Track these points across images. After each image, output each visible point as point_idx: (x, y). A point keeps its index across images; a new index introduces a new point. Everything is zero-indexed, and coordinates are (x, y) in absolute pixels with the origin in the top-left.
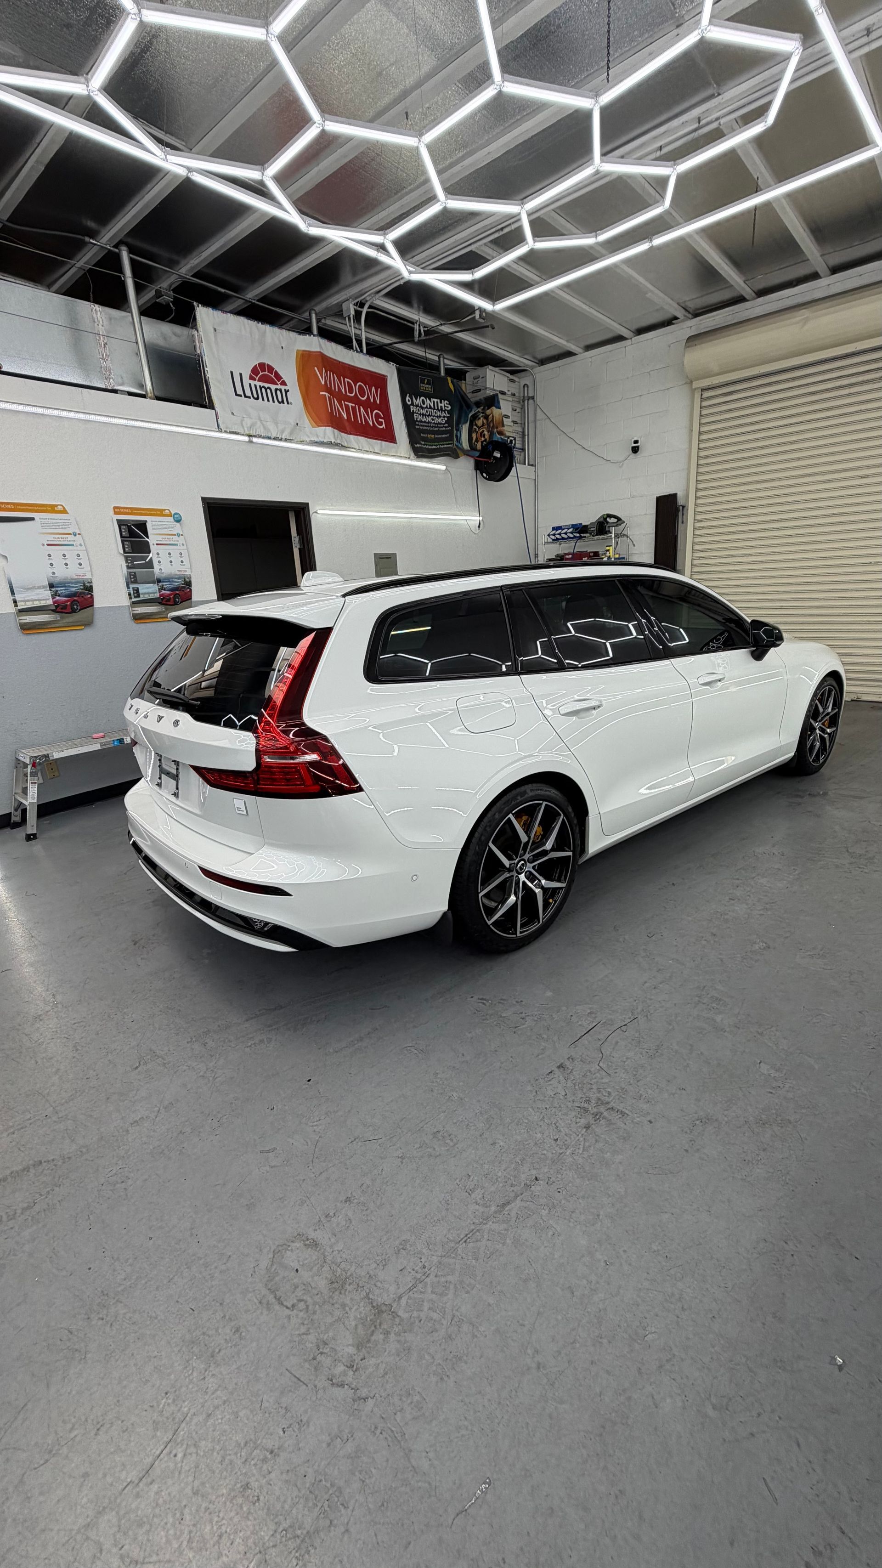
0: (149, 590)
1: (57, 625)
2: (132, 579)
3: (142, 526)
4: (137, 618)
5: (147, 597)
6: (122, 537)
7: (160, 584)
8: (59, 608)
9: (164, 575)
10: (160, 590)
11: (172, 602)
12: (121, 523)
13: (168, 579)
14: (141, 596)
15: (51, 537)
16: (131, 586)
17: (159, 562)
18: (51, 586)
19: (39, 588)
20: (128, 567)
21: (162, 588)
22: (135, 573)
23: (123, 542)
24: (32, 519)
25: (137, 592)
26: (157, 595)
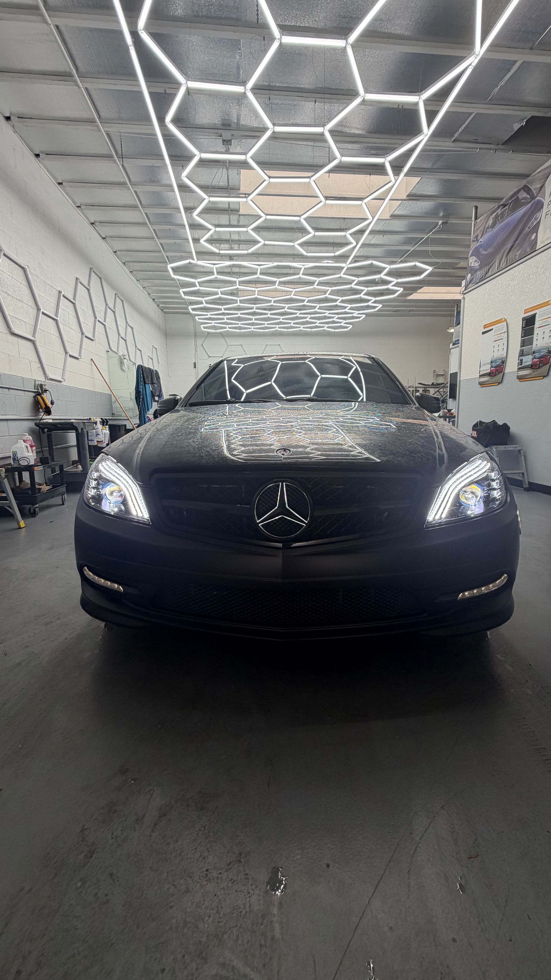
0: (528, 360)
1: (488, 383)
2: (522, 354)
3: (534, 316)
4: (520, 378)
5: (526, 364)
6: (522, 328)
7: (534, 355)
8: (490, 374)
9: (538, 348)
10: (533, 359)
11: (537, 367)
12: (523, 319)
13: (539, 351)
14: (523, 364)
15: (496, 337)
16: (520, 358)
17: (537, 339)
18: (491, 362)
19: (488, 364)
20: (521, 347)
21: (535, 358)
22: (523, 350)
23: (522, 330)
24: (492, 329)
25: (521, 360)
26: (530, 363)
